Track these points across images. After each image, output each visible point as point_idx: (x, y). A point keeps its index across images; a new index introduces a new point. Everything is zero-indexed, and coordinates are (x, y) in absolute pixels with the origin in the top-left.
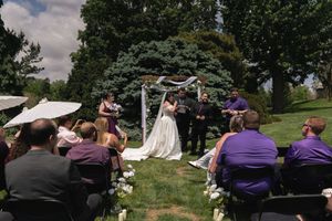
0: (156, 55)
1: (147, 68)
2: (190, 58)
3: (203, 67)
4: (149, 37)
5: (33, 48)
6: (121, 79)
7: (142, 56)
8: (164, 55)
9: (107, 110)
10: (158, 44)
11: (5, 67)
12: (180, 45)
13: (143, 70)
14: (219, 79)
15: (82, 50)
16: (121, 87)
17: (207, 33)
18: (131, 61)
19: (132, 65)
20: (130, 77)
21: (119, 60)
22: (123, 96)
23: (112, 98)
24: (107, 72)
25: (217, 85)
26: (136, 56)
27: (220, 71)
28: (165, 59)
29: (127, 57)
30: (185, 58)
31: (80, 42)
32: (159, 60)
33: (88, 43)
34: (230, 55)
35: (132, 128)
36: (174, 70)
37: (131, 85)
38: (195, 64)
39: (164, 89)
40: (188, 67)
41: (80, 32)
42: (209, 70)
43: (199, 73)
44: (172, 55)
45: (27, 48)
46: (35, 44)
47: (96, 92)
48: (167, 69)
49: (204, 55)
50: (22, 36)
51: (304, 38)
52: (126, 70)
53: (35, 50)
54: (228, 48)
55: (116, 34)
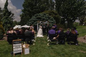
0: (40, 17)
1: (38, 19)
6: (33, 21)
10: (40, 14)
12: (45, 14)
13: (37, 20)
15: (23, 14)
16: (33, 23)
17: (51, 11)
20: (35, 21)
24: (30, 20)
25: (52, 23)
26: (36, 17)
29: (34, 17)
30: (46, 17)
31: (22, 12)
33: (24, 13)
36: (44, 20)
37: (35, 23)
38: (48, 19)
39: (41, 24)
40: (46, 19)
41: (22, 10)
42: (51, 20)
43: (49, 20)
44: (43, 17)
49: (50, 17)
52: (34, 20)
53: (13, 15)
55: (31, 11)
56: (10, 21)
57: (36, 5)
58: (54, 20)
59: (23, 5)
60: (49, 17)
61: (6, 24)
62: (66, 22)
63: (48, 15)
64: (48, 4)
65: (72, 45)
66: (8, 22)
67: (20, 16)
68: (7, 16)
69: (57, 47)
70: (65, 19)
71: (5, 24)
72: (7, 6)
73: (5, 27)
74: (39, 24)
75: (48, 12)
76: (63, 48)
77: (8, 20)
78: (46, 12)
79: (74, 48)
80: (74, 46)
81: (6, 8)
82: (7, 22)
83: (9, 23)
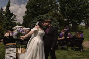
7: (39, 18)
10: (43, 16)
11: (10, 20)
14: (56, 24)
18: (37, 20)
24: (32, 22)
25: (55, 25)
29: (36, 18)
31: (25, 14)
33: (27, 14)
41: (25, 11)
42: (54, 22)
46: (15, 15)
50: (13, 13)
53: (15, 16)
55: (34, 12)
56: (11, 22)
57: (39, 7)
58: (58, 23)
60: (52, 19)
61: (8, 25)
62: (71, 25)
63: (51, 16)
64: (52, 6)
65: (76, 51)
66: (10, 23)
67: (23, 18)
68: (9, 17)
69: (59, 52)
70: (70, 22)
71: (6, 26)
72: (9, 7)
73: (6, 28)
75: (51, 14)
76: (65, 54)
77: (10, 21)
78: (50, 14)
79: (79, 55)
80: (78, 53)
82: (8, 24)
83: (10, 25)
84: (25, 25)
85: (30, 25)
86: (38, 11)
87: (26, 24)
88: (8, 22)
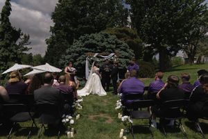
0: (94, 42)
1: (89, 48)
2: (112, 43)
3: (119, 47)
4: (90, 31)
5: (25, 37)
6: (75, 54)
7: (86, 42)
8: (98, 41)
9: (68, 71)
10: (95, 35)
11: (11, 48)
12: (107, 36)
13: (87, 49)
14: (127, 54)
15: (53, 37)
16: (75, 58)
18: (80, 45)
19: (81, 47)
20: (80, 53)
21: (74, 44)
22: (76, 64)
23: (71, 65)
24: (67, 51)
25: (126, 57)
26: (83, 42)
27: (128, 50)
28: (98, 43)
29: (78, 42)
30: (109, 43)
31: (51, 33)
32: (95, 44)
33: (56, 33)
34: (134, 40)
35: (81, 80)
36: (103, 50)
37: (81, 58)
38: (114, 46)
39: (98, 60)
40: (110, 48)
41: (51, 27)
42: (122, 50)
43: (117, 51)
44: (102, 41)
45: (22, 37)
46: (27, 35)
47: (61, 61)
48: (100, 49)
49: (120, 41)
50: (20, 31)
51: (175, 30)
52: (78, 49)
53: (27, 38)
54: (133, 37)
55: (71, 29)
56: (15, 54)
58: (131, 51)
59: (54, 16)
66: (12, 56)
67: (47, 43)
68: (8, 42)
74: (92, 61)
77: (11, 51)
81: (5, 19)
84: (52, 59)
85: (64, 59)
86: (80, 26)
87: (54, 58)
88: (7, 54)
